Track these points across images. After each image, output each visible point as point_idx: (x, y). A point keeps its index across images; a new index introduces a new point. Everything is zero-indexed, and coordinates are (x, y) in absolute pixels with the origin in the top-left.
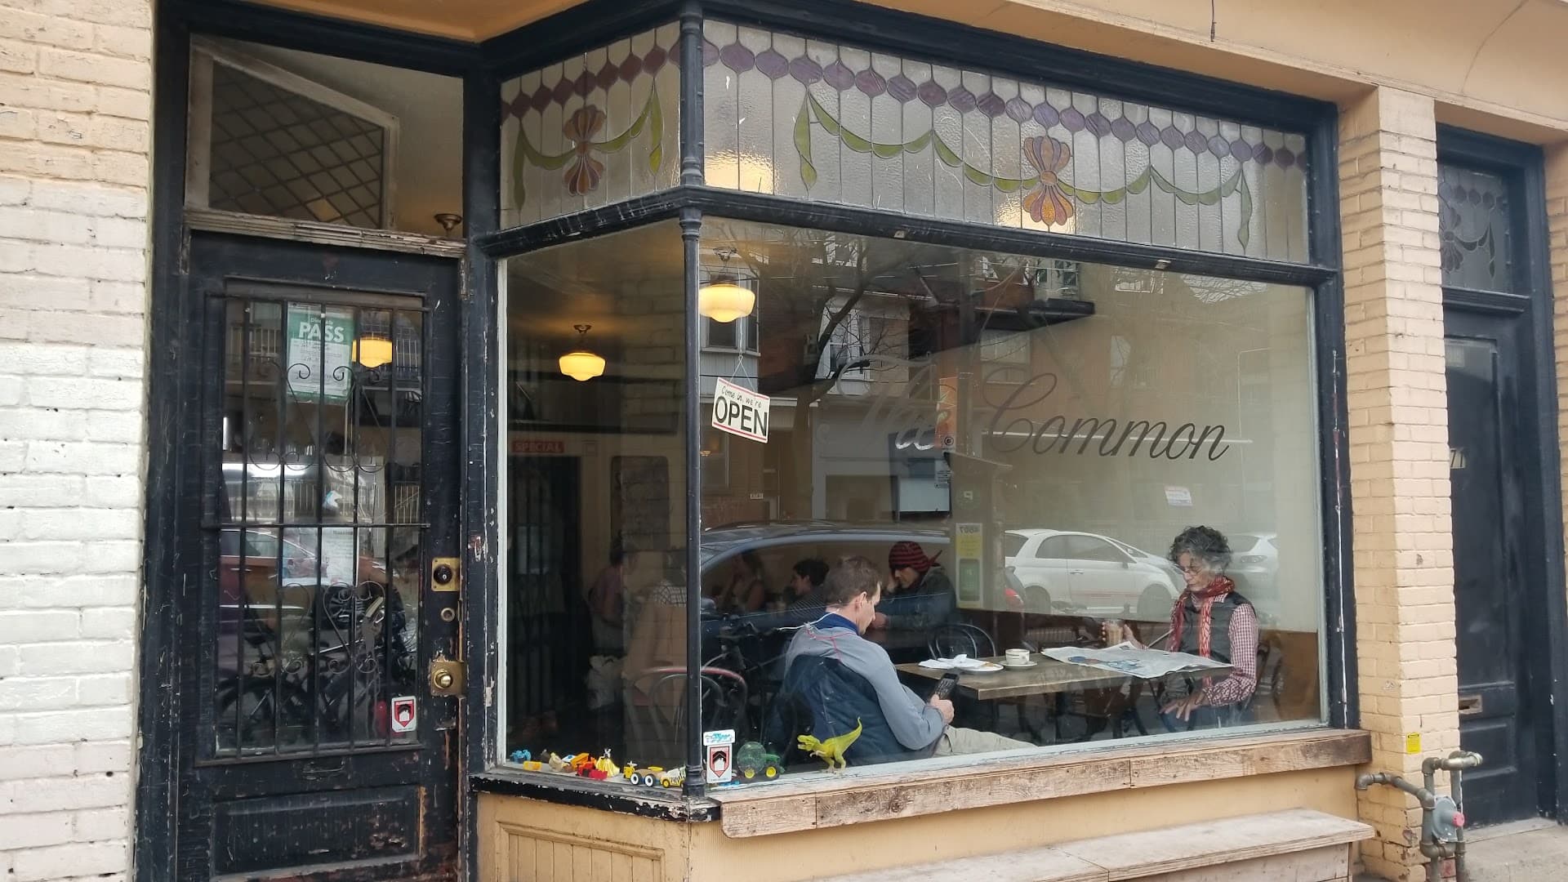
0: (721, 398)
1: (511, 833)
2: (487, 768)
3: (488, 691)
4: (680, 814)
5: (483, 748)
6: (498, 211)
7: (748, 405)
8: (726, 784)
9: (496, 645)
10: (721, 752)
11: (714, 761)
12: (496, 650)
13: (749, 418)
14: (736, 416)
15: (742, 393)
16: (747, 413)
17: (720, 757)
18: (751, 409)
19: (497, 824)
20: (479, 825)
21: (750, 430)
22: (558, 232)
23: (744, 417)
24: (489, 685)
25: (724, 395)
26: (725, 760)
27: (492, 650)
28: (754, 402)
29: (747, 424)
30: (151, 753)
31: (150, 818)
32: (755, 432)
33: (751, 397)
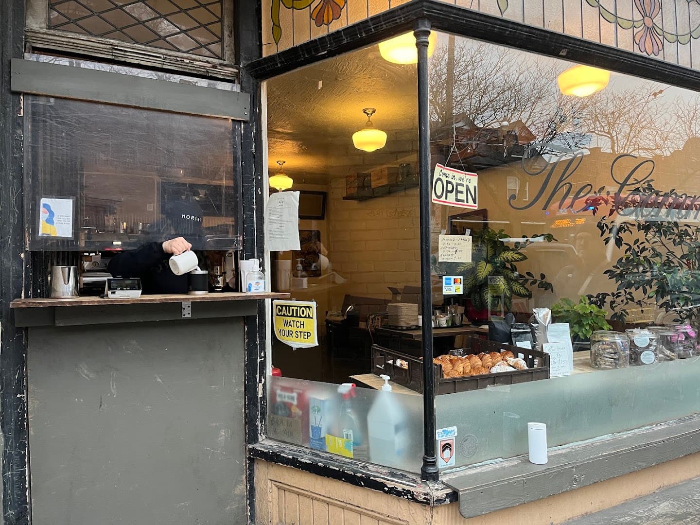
0: (439, 179)
1: (279, 488)
2: (260, 440)
3: (260, 386)
4: (425, 499)
5: (257, 426)
6: (261, 45)
7: (461, 182)
8: (451, 468)
9: (265, 353)
10: (448, 444)
11: (443, 451)
12: (265, 357)
13: (462, 192)
14: (451, 192)
15: (455, 174)
16: (460, 188)
17: (447, 447)
18: (462, 185)
19: (269, 482)
20: (256, 479)
21: (463, 201)
22: (309, 52)
23: (457, 192)
24: (261, 382)
25: (441, 177)
26: (450, 450)
27: (263, 357)
28: (465, 179)
29: (460, 196)
30: (11, 446)
31: (13, 496)
32: (467, 202)
33: (462, 176)
